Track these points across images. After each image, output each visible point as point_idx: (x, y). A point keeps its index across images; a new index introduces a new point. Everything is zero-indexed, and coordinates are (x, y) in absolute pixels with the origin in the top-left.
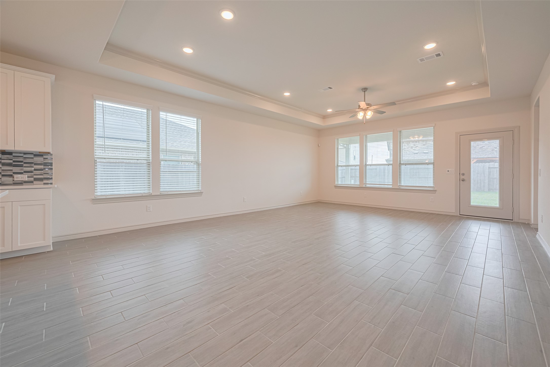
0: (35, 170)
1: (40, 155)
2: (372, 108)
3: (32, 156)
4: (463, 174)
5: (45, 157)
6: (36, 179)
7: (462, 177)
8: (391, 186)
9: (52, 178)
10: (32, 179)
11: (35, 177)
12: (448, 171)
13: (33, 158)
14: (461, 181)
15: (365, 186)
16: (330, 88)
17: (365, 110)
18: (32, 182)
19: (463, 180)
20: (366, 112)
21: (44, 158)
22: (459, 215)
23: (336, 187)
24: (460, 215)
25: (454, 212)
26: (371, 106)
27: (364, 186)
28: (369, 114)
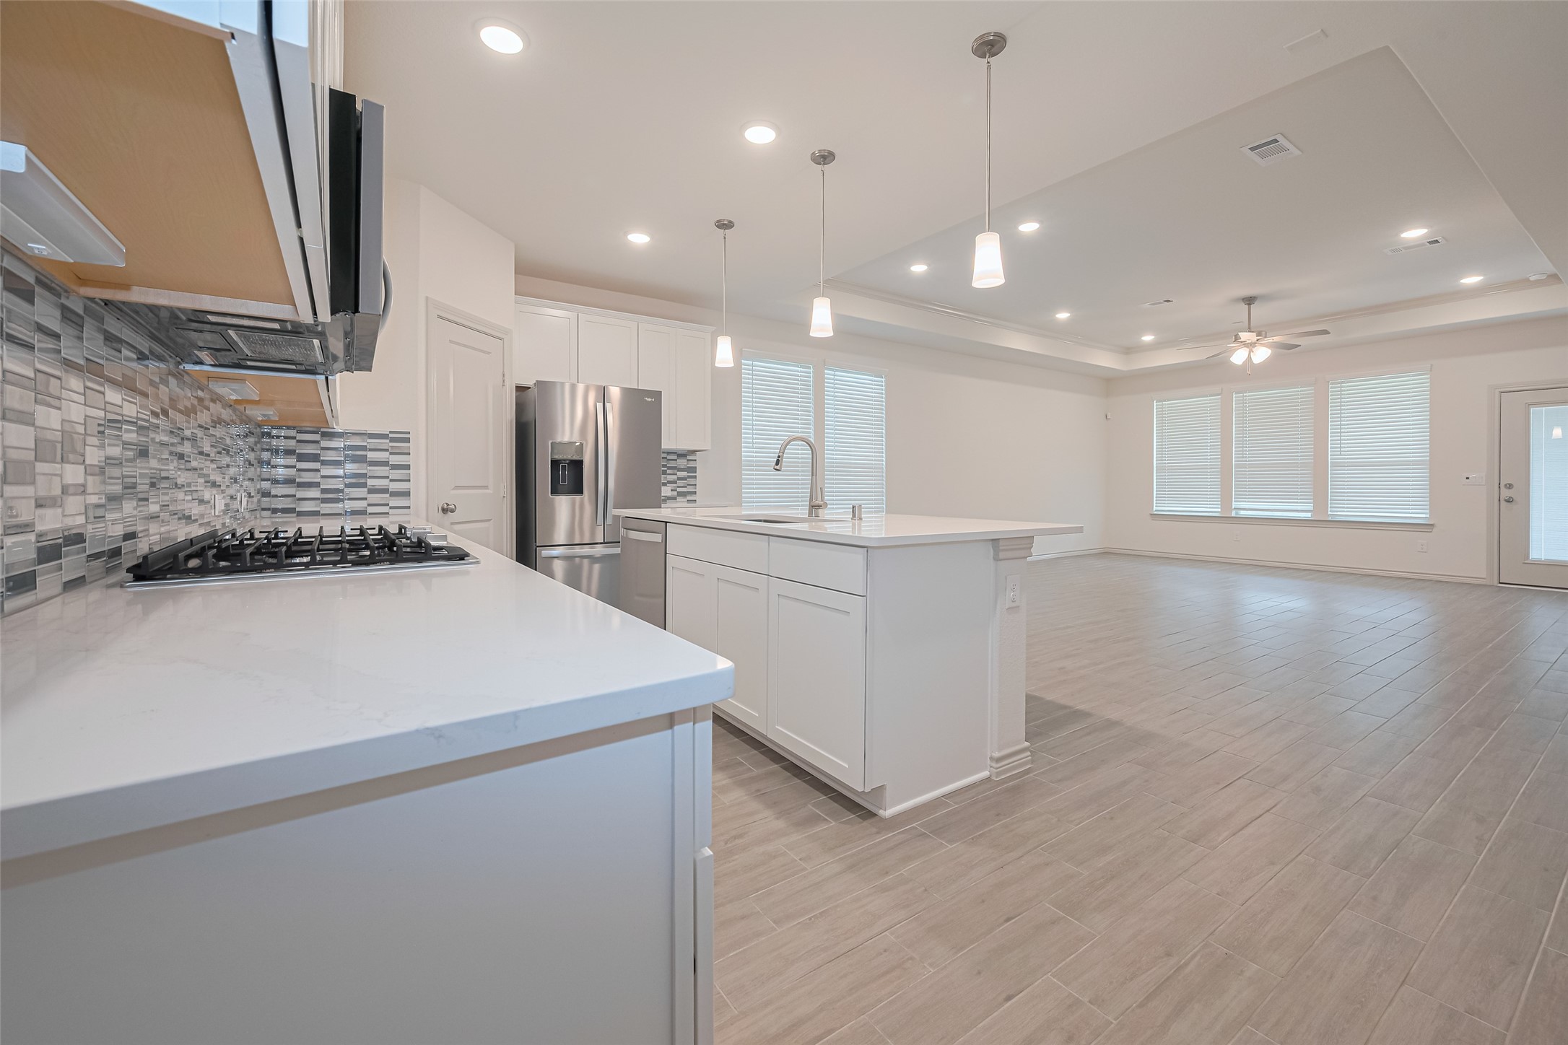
0: (679, 479)
1: (682, 455)
2: (1269, 340)
3: (675, 457)
4: (1510, 486)
5: (689, 458)
6: (680, 494)
7: (1506, 493)
8: (1309, 515)
9: (695, 493)
10: (675, 493)
11: (679, 490)
12: (1467, 478)
13: (676, 460)
14: (1503, 503)
15: (1236, 513)
16: (1168, 301)
17: (1251, 346)
18: (675, 498)
19: (1509, 501)
20: (1254, 349)
21: (688, 460)
22: (1496, 582)
23: (1156, 516)
24: (1500, 583)
25: (1484, 576)
26: (1266, 337)
27: (1233, 515)
28: (1261, 354)
